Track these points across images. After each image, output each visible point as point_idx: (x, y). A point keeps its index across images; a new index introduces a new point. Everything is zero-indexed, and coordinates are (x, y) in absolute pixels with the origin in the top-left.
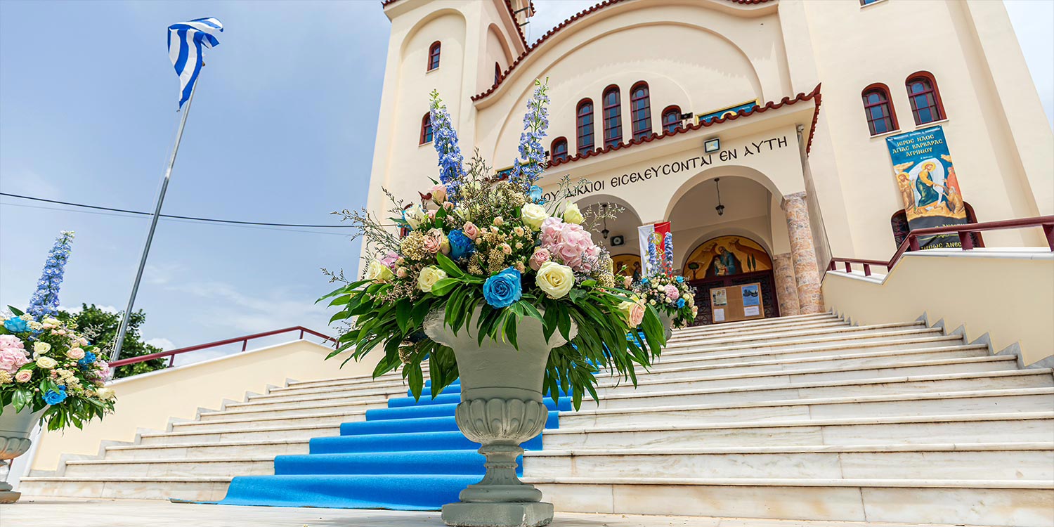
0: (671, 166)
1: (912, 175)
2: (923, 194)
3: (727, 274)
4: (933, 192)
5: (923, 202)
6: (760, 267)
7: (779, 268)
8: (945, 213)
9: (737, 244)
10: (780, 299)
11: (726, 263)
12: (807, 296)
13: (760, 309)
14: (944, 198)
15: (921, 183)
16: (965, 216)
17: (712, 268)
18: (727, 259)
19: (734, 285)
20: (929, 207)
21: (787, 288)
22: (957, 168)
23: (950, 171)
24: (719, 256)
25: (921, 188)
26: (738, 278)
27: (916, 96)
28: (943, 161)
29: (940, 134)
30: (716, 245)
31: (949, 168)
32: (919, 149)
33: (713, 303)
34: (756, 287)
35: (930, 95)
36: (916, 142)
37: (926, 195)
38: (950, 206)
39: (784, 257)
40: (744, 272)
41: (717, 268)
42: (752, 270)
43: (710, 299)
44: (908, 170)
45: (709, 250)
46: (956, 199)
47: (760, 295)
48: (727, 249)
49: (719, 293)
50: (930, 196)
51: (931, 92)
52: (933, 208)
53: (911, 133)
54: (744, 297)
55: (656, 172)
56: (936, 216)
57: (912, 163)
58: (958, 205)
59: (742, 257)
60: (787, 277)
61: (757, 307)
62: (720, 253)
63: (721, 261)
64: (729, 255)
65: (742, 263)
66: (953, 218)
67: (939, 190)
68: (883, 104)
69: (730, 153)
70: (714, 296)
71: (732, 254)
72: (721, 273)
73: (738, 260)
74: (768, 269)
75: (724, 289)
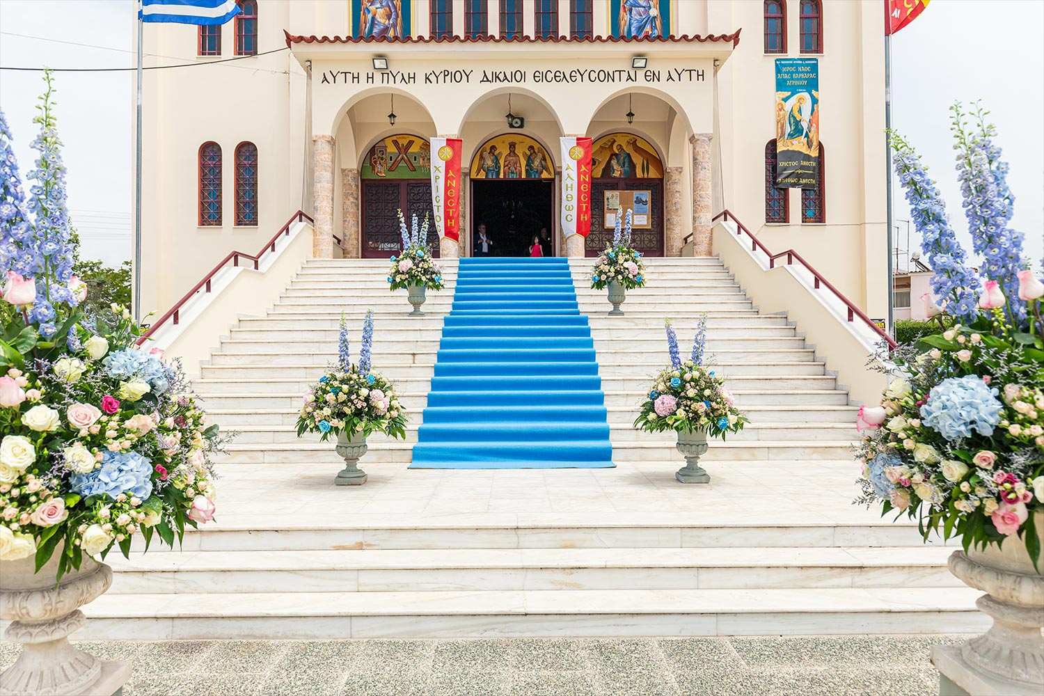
0: (597, 73)
1: (788, 106)
2: (793, 128)
3: (622, 176)
4: (800, 127)
5: (791, 136)
6: (653, 174)
7: (670, 182)
8: (804, 150)
9: (634, 144)
10: (667, 212)
11: (622, 164)
12: (700, 236)
13: (648, 219)
14: (807, 136)
15: (793, 116)
16: (817, 155)
17: (608, 169)
18: (624, 159)
19: (627, 190)
20: (795, 141)
21: (675, 203)
22: (821, 105)
23: (815, 108)
24: (616, 155)
25: (792, 121)
26: (631, 183)
27: (806, 18)
28: (812, 96)
29: (815, 68)
30: (615, 141)
31: (815, 105)
32: (798, 79)
33: (606, 207)
34: (646, 195)
35: (815, 20)
36: (797, 72)
37: (795, 129)
38: (809, 145)
39: (677, 170)
40: (638, 177)
41: (613, 168)
42: (646, 176)
43: (603, 202)
44: (785, 100)
45: (607, 147)
46: (815, 138)
47: (649, 204)
48: (625, 149)
49: (613, 196)
50: (797, 131)
51: (817, 18)
52: (797, 142)
53: (795, 60)
54: (635, 204)
55: (582, 76)
56: (799, 151)
57: (789, 93)
58: (815, 144)
59: (638, 160)
60: (677, 192)
61: (645, 217)
62: (617, 152)
63: (618, 161)
64: (625, 155)
65: (637, 166)
66: (809, 155)
67: (805, 125)
68: (779, 17)
69: (654, 74)
70: (608, 199)
71: (629, 155)
72: (617, 174)
73: (633, 163)
74: (660, 177)
75: (617, 193)
